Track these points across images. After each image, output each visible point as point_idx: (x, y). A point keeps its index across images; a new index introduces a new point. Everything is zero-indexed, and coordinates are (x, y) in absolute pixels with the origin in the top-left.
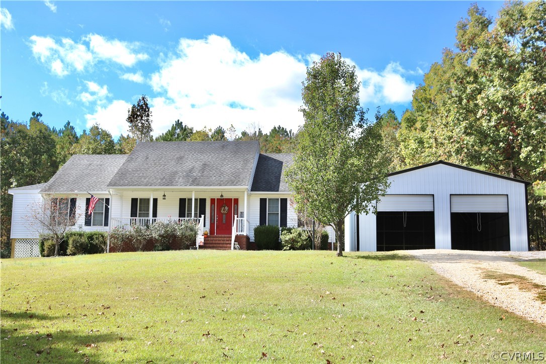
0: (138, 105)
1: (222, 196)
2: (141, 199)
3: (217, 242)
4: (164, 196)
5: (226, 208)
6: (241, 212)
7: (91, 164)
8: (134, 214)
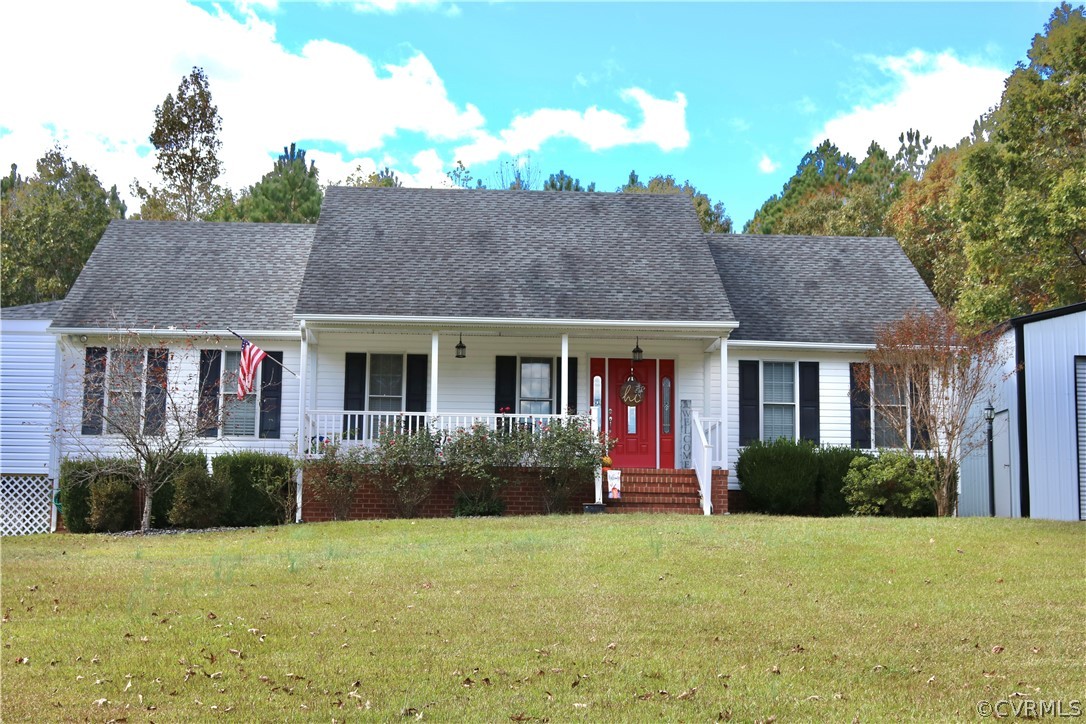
0: (181, 97)
1: (637, 350)
2: (374, 357)
3: (645, 488)
4: (461, 346)
5: (640, 389)
6: (685, 401)
7: (181, 249)
8: (353, 399)
